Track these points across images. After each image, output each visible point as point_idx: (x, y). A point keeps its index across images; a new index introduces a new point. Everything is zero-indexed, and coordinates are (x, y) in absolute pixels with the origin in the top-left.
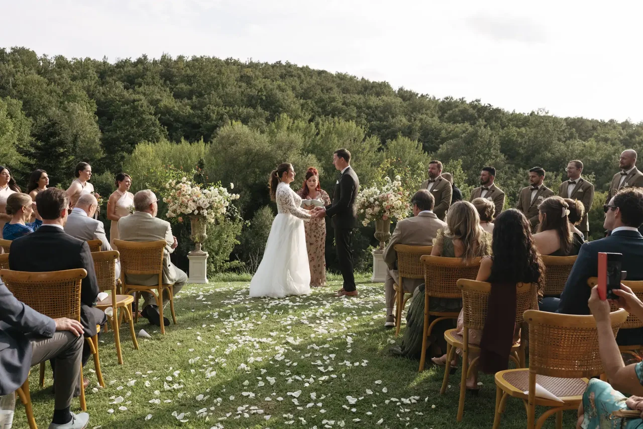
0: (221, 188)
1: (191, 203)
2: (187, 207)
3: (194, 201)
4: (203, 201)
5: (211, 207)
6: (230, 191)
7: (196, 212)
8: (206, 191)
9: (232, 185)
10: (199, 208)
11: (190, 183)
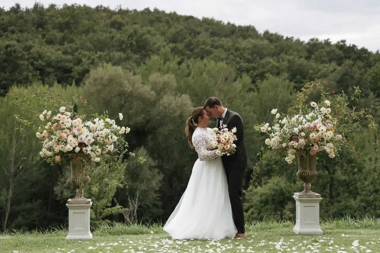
0: (108, 120)
1: (70, 138)
2: (66, 143)
3: (75, 136)
4: (86, 136)
5: (95, 143)
6: (119, 123)
7: (78, 149)
8: (89, 123)
9: (121, 116)
10: (82, 145)
11: (69, 114)
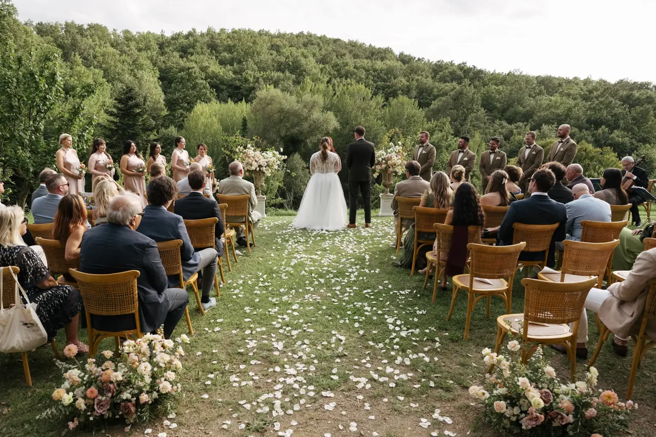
0: (274, 152)
1: (254, 163)
2: (251, 165)
3: (256, 161)
4: (263, 162)
5: (268, 165)
6: (281, 154)
7: (258, 169)
8: (264, 154)
9: (282, 150)
10: (260, 166)
11: (253, 148)
